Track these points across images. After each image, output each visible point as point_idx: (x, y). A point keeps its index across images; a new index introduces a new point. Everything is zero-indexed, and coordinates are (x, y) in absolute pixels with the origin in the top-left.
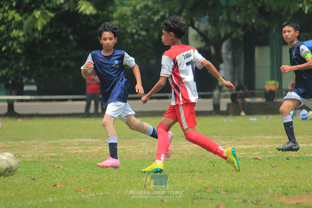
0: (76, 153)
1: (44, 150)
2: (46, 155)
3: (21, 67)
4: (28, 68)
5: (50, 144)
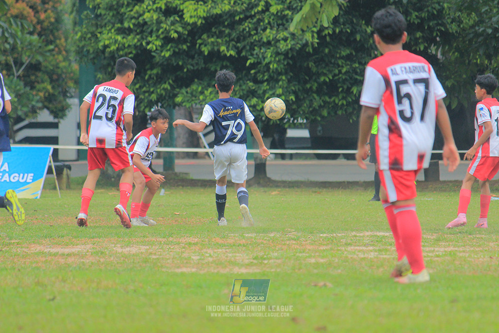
5: (320, 241)
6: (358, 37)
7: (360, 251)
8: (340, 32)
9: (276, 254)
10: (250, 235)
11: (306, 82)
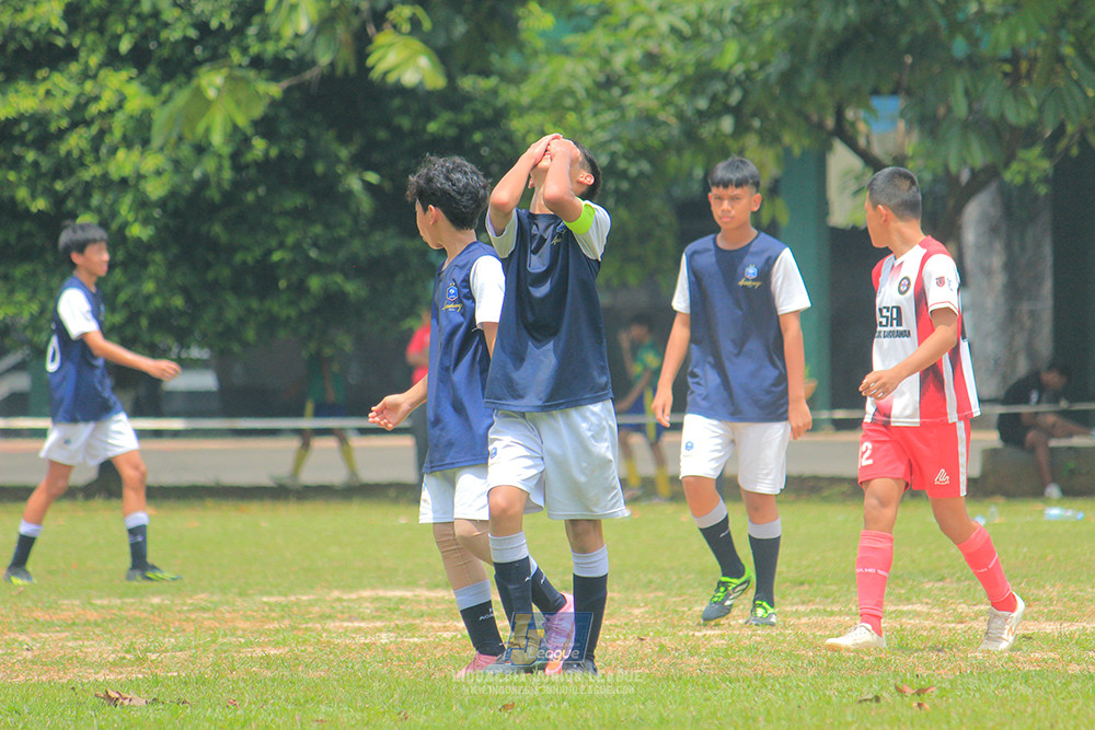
0: (368, 647)
1: (240, 633)
2: (246, 653)
3: (148, 298)
4: (178, 301)
5: (264, 611)
6: (320, 168)
7: (357, 631)
8: (281, 156)
9: (173, 640)
10: (105, 602)
11: (208, 266)
